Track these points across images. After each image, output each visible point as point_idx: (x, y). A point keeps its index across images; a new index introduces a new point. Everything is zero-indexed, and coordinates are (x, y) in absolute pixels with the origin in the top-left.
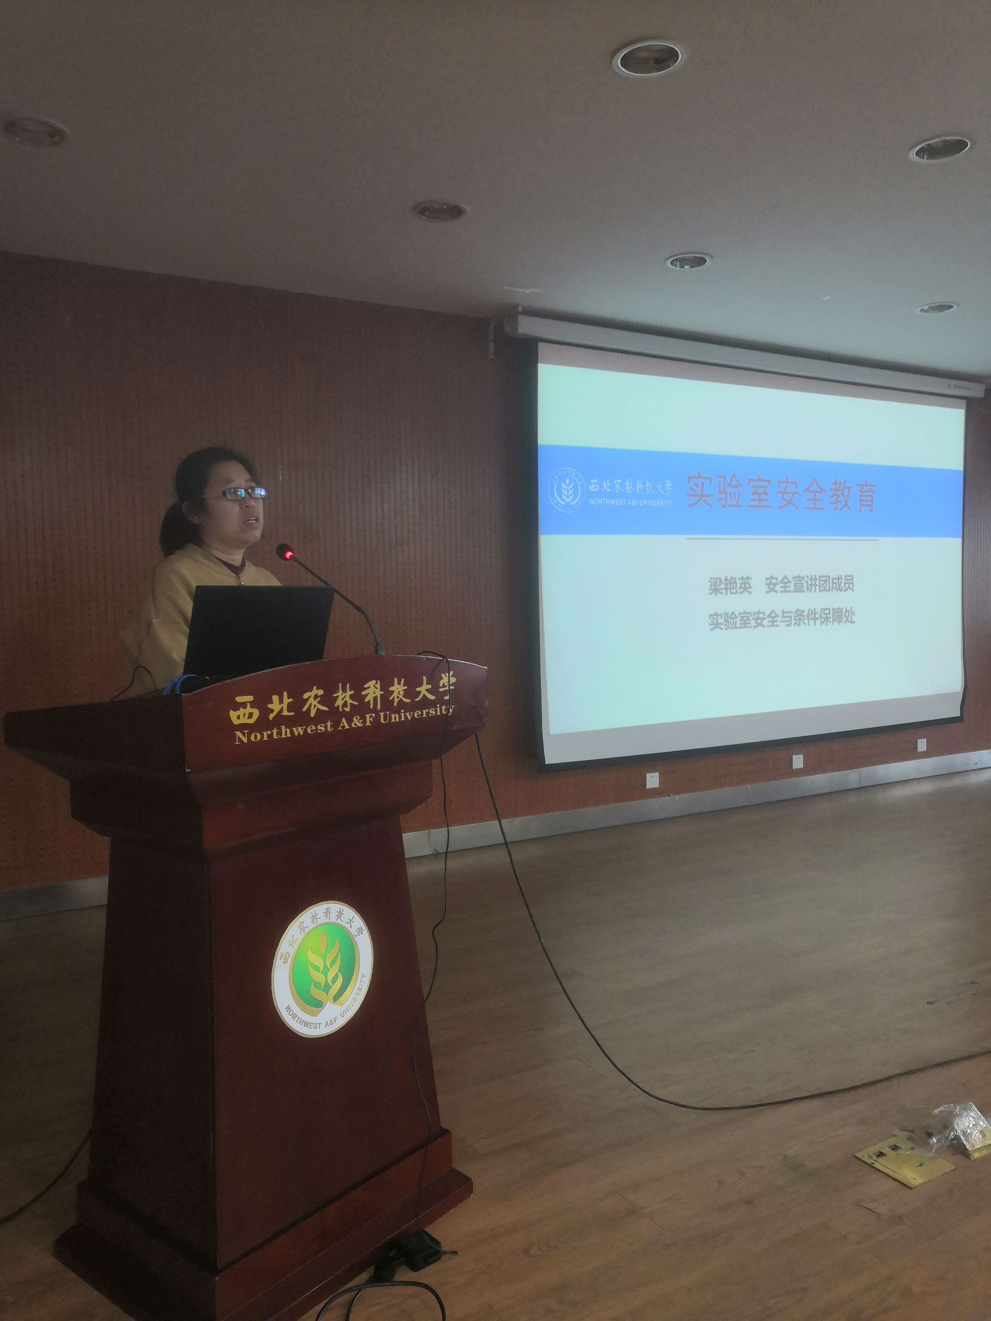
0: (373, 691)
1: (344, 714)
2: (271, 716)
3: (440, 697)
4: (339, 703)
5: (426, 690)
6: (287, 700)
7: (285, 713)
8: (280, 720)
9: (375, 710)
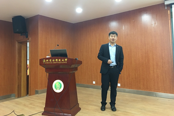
0: (57, 60)
3: (65, 61)
5: (63, 60)
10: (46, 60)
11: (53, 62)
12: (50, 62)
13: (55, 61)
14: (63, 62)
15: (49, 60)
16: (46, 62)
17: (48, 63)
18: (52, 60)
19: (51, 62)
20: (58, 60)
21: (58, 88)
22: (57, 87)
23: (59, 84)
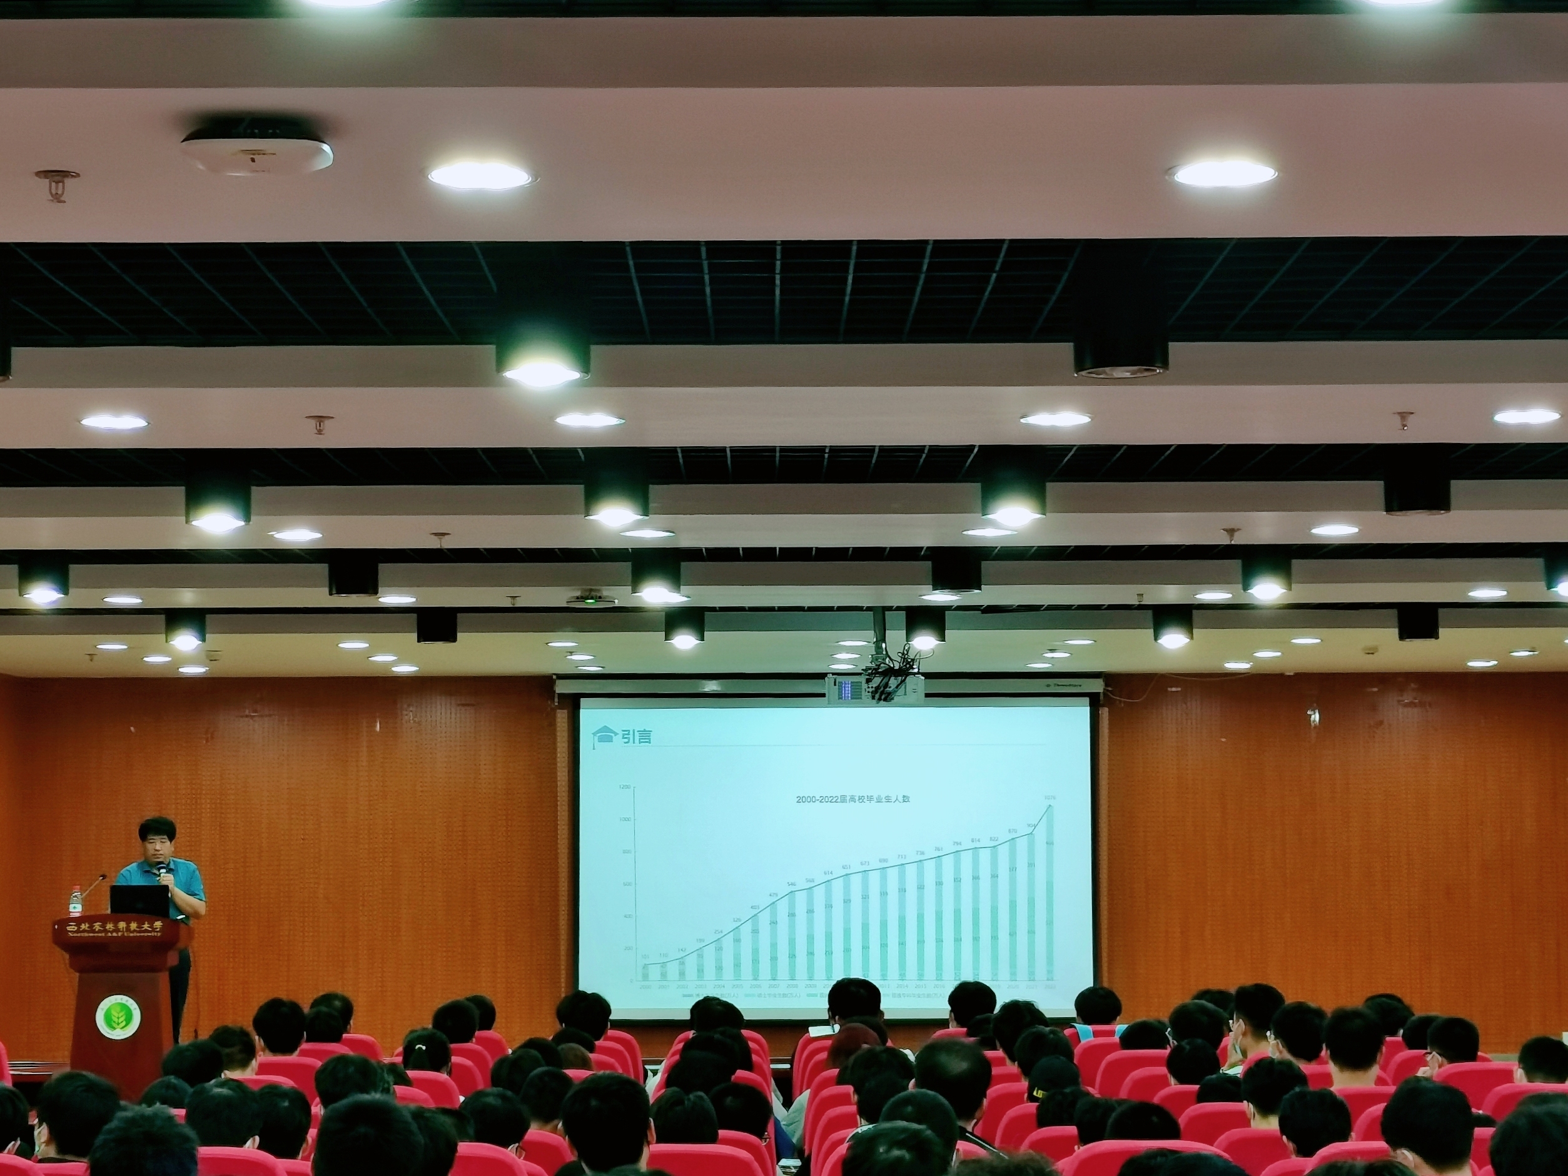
0: (122, 925)
1: (109, 931)
2: (81, 929)
3: (154, 930)
4: (107, 928)
5: (148, 927)
6: (87, 925)
7: (87, 929)
8: (84, 931)
9: (123, 931)
10: (78, 925)
11: (106, 931)
12: (94, 931)
13: (117, 930)
14: (146, 931)
15: (91, 927)
16: (77, 932)
17: (86, 935)
18: (103, 926)
19: (100, 932)
20: (128, 928)
21: (118, 1024)
22: (116, 1020)
23: (121, 1011)
